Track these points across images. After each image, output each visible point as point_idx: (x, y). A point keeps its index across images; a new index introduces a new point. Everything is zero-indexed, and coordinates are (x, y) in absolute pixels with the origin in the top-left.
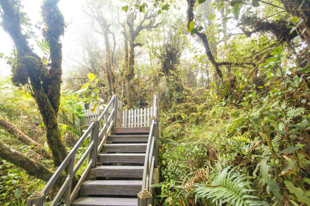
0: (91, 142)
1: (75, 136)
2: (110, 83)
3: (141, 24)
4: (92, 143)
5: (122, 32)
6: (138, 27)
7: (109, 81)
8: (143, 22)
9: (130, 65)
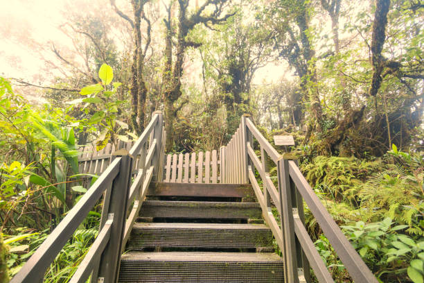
0: (106, 218)
1: (51, 200)
2: (136, 103)
3: (200, 12)
4: (110, 222)
5: (165, 20)
6: (193, 16)
7: (135, 98)
8: (203, 8)
9: (175, 76)
